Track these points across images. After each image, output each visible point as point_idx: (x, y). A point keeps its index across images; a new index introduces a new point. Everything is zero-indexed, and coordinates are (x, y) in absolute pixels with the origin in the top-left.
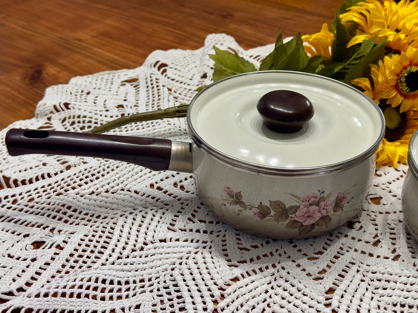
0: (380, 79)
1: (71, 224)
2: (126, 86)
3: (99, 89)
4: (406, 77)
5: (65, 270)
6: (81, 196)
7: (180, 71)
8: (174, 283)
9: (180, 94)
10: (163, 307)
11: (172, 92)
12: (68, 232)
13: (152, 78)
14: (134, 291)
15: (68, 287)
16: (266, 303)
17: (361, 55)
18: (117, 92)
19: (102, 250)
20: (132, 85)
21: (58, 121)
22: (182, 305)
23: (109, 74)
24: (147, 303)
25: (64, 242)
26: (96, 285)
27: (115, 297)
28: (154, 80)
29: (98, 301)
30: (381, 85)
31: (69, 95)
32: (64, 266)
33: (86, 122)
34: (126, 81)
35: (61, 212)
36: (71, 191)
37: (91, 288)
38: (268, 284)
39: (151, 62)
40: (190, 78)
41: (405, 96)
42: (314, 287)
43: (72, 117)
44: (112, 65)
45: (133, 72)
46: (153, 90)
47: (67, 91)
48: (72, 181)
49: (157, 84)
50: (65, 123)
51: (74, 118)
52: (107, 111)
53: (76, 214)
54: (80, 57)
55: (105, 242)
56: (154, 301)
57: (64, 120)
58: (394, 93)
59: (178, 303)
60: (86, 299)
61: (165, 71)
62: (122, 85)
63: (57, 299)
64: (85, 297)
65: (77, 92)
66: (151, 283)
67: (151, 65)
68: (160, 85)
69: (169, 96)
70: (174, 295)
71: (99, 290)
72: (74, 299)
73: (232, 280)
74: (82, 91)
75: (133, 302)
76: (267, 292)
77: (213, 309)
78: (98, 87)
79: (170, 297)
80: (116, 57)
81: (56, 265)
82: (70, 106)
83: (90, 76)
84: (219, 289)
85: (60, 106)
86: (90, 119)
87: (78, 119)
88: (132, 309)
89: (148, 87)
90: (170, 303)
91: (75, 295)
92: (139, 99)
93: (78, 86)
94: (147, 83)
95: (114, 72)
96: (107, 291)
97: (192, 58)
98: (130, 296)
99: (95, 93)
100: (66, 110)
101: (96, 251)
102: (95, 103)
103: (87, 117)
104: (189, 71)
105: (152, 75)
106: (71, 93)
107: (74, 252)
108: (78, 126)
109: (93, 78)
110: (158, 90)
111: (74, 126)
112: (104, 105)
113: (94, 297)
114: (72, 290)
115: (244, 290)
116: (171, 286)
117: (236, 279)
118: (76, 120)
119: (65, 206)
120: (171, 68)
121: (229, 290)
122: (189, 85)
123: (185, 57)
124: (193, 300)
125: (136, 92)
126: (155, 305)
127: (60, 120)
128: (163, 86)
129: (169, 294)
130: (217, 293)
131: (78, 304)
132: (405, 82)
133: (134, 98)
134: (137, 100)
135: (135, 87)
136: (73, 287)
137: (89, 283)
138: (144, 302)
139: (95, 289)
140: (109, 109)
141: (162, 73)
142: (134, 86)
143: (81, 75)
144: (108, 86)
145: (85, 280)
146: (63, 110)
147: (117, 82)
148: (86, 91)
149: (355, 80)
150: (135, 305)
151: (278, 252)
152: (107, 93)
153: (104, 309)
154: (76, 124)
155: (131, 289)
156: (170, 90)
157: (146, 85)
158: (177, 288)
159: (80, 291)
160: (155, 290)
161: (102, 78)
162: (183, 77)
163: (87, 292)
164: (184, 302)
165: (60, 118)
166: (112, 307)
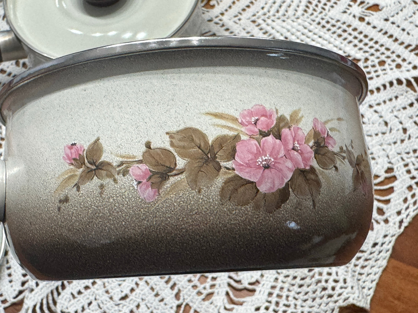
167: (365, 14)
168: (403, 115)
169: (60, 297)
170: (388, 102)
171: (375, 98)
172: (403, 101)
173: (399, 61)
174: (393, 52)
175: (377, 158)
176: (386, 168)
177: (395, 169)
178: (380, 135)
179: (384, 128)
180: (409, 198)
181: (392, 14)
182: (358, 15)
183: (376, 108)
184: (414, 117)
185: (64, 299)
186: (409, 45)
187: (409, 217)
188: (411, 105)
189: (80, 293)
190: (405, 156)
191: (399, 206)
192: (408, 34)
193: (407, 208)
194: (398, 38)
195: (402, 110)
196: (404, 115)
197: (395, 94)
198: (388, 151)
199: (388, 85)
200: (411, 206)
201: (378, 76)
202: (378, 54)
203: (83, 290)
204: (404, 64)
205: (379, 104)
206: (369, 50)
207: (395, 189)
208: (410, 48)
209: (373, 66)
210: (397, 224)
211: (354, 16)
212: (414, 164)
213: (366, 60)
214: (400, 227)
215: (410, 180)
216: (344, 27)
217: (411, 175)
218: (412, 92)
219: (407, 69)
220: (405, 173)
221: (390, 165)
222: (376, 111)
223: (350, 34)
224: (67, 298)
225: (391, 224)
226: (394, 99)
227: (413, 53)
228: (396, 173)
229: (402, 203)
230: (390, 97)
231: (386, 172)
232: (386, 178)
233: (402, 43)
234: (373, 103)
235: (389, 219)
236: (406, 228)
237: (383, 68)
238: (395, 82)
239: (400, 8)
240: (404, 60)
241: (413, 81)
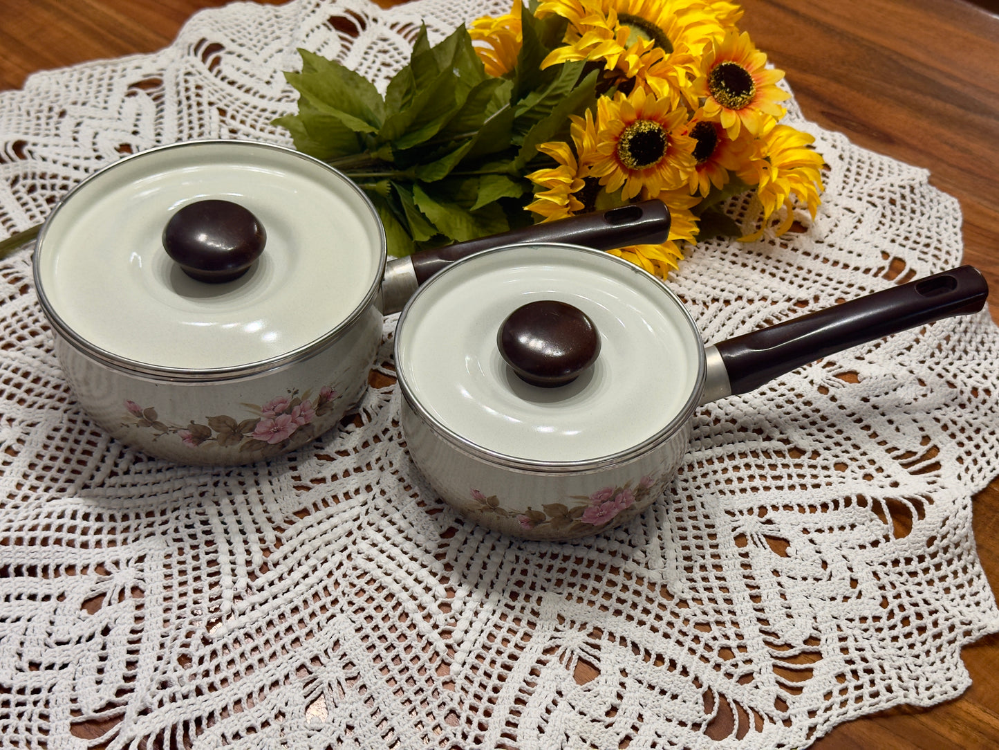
0: (586, 143)
1: (30, 406)
2: (137, 97)
3: (84, 104)
4: (630, 141)
5: (21, 493)
6: (48, 351)
7: (247, 60)
8: (203, 518)
9: (242, 122)
10: (182, 559)
11: (228, 119)
12: (25, 423)
13: (188, 85)
14: (137, 533)
15: (26, 528)
16: (346, 553)
17: (559, 92)
18: (120, 113)
19: (84, 457)
20: (149, 94)
21: (4, 181)
22: (212, 556)
23: (105, 66)
24: (157, 553)
25: (19, 440)
26: (73, 522)
27: (104, 543)
28: (193, 89)
29: (77, 549)
30: (588, 152)
31: (25, 117)
32: (19, 486)
33: (57, 188)
34: (138, 85)
35: (12, 383)
36: (30, 341)
37: (65, 529)
38: (355, 520)
39: (190, 41)
40: (268, 78)
41: (631, 172)
42: (425, 526)
43: (30, 176)
44: (112, 38)
45: (154, 62)
46: (191, 111)
47: (20, 109)
48: (32, 318)
49: (198, 99)
50: (18, 186)
51: (33, 178)
52: (99, 158)
53: (38, 388)
54: (46, 15)
55: (89, 442)
56: (167, 549)
57: (15, 181)
58: (611, 168)
59: (207, 553)
60: (57, 546)
61: (217, 61)
62: (129, 95)
63: (9, 548)
64: (55, 543)
65: (40, 111)
66: (164, 518)
67: (189, 47)
68: (204, 101)
69: (220, 126)
70: (202, 538)
71: (79, 531)
72: (37, 547)
73: (295, 514)
74: (51, 109)
75: (133, 550)
76: (350, 533)
77: (261, 562)
78: (81, 100)
79: (195, 542)
80: (121, 19)
81: (7, 483)
82: (25, 151)
83: (67, 69)
84: (274, 529)
85: (6, 152)
86: (65, 182)
87: (43, 181)
88: (132, 563)
89: (180, 103)
90: (193, 552)
91: (38, 542)
92: (162, 132)
93: (43, 95)
94: (178, 93)
95: (115, 60)
96: (91, 532)
97: (275, 28)
98: (130, 541)
99: (77, 115)
100: (19, 161)
101: (74, 458)
102: (75, 139)
103: (60, 178)
104: (266, 61)
105: (188, 78)
106: (28, 113)
107: (36, 461)
108: (42, 196)
109: (72, 76)
110: (200, 112)
111: (35, 195)
112: (94, 144)
113: (71, 544)
114: (32, 534)
115: (313, 532)
116: (198, 525)
117: (304, 512)
118: (38, 182)
119: (20, 372)
120: (230, 53)
121: (291, 531)
122: (262, 97)
123: (261, 24)
124: (230, 548)
125: (158, 112)
126: (168, 556)
127: (7, 180)
128: (211, 104)
129: (193, 536)
130: (270, 535)
131: (44, 555)
132: (629, 150)
133: (152, 127)
134: (159, 134)
135: (155, 99)
136: (33, 529)
137: (61, 521)
138: (152, 551)
139: (72, 530)
140: (104, 155)
141: (211, 69)
142: (153, 96)
143: (49, 65)
144: (101, 97)
145: (55, 515)
146: (12, 160)
147: (121, 87)
148: (57, 110)
149: (542, 146)
150: (136, 557)
151: (380, 464)
152: (100, 113)
153: (87, 562)
154: (39, 191)
155: (132, 529)
156: (222, 112)
157: (176, 99)
158: (206, 528)
159: (46, 534)
160: (171, 531)
161: (91, 76)
162: (252, 76)
163: (58, 535)
164: (216, 552)
165: (7, 175)
166: (99, 559)
167: (831, 382)
168: (857, 557)
169: (200, 737)
170: (836, 530)
171: (817, 520)
172: (863, 534)
173: (871, 469)
174: (864, 454)
175: (795, 616)
176: (806, 636)
177: (823, 641)
178: (810, 580)
179: (819, 572)
180: (836, 693)
181: (876, 393)
182: (818, 381)
183: (814, 535)
184: (876, 564)
185: (206, 741)
186: (896, 449)
187: (828, 723)
188: (875, 544)
189: (237, 736)
190: (844, 624)
191: (815, 701)
192: (898, 429)
193: (827, 709)
194: (878, 432)
195: (857, 548)
196: (859, 558)
197: (852, 521)
198: (816, 609)
199: (842, 503)
200: (836, 706)
201: (829, 484)
202: (838, 450)
203: (243, 733)
204: (879, 477)
205: (820, 531)
206: (824, 439)
207: (815, 673)
208: (896, 453)
209: (825, 468)
210: (805, 731)
211: (812, 382)
212: (856, 640)
213: (816, 454)
214: (808, 737)
215: (843, 663)
216: (791, 395)
217: (847, 657)
218: (880, 522)
219: (881, 484)
220: (838, 650)
221: (815, 633)
222: (812, 541)
223: (798, 409)
224: (212, 740)
225: (794, 727)
226: (848, 528)
227: (897, 462)
228: (822, 648)
229: (822, 698)
230: (842, 523)
231: (805, 642)
232: (804, 653)
233: (884, 443)
234: (811, 527)
235: (793, 719)
236: (818, 739)
237: (842, 474)
238: (854, 500)
239: (894, 386)
240: (880, 470)
241: (883, 503)
